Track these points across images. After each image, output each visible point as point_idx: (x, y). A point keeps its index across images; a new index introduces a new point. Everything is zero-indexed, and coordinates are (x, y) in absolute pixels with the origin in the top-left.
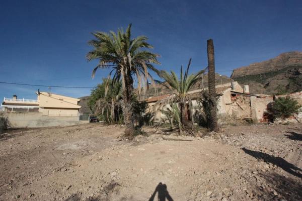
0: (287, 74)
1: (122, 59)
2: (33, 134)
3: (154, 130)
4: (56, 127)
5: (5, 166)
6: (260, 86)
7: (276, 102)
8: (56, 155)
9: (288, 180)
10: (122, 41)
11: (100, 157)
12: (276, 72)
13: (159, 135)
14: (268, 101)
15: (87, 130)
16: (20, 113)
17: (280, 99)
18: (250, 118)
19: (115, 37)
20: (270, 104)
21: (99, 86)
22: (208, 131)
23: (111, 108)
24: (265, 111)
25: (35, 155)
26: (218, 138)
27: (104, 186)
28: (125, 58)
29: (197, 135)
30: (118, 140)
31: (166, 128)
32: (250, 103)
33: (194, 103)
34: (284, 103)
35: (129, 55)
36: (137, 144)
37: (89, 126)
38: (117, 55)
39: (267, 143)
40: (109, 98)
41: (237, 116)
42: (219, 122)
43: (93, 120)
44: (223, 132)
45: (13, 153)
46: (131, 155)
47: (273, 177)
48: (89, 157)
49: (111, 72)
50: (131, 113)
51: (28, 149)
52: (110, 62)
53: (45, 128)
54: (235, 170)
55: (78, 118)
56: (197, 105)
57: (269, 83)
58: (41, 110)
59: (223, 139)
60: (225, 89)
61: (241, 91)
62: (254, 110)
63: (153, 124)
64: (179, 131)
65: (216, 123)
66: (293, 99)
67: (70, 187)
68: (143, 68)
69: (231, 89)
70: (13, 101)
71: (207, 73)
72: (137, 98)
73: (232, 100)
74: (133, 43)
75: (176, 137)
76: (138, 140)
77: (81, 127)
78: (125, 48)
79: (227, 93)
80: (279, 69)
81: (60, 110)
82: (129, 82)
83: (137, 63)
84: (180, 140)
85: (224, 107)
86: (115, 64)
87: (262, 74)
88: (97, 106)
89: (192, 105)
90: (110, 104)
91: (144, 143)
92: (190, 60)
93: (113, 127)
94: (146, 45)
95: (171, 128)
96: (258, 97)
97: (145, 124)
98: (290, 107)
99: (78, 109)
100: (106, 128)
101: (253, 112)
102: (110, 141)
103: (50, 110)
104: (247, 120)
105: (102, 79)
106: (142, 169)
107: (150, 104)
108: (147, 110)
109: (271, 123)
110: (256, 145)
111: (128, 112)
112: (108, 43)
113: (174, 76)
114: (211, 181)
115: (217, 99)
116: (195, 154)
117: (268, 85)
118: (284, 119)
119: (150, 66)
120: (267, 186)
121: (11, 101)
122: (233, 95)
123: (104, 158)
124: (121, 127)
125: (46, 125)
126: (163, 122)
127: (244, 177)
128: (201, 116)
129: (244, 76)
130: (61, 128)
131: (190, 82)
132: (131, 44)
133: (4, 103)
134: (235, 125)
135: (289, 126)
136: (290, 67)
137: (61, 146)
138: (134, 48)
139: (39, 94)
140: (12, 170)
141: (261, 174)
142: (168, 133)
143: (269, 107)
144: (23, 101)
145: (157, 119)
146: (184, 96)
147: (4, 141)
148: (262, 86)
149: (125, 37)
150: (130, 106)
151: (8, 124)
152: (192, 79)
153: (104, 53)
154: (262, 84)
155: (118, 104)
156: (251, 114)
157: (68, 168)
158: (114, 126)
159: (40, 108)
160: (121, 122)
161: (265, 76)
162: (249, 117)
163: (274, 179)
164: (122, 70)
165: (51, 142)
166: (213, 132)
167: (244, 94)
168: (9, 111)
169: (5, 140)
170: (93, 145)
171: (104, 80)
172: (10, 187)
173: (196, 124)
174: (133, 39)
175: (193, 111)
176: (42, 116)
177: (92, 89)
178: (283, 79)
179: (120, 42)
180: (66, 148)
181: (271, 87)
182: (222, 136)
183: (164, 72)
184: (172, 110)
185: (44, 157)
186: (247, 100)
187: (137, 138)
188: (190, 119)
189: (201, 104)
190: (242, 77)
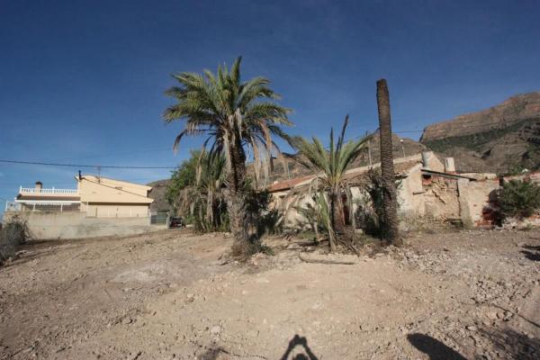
0: (523, 133)
1: (226, 118)
2: (71, 251)
3: (285, 242)
4: (110, 238)
5: (24, 313)
6: (474, 156)
7: (505, 188)
8: (112, 293)
9: (532, 342)
10: (225, 88)
11: (189, 296)
12: (502, 130)
13: (293, 252)
14: (491, 186)
15: (164, 243)
16: (48, 213)
17: (513, 183)
18: (458, 217)
19: (212, 80)
20: (494, 192)
21: (185, 165)
22: (382, 245)
23: (206, 202)
24: (486, 204)
25: (75, 291)
26: (402, 258)
27: (199, 353)
28: (231, 118)
29: (362, 253)
30: (220, 262)
31: (305, 240)
32: (458, 191)
33: (356, 192)
34: (520, 191)
35: (238, 112)
36: (254, 270)
37: (168, 235)
38: (217, 112)
39: (491, 267)
40: (204, 185)
41: (435, 215)
42: (402, 226)
43: (175, 223)
44: (410, 246)
45: (37, 289)
46: (244, 292)
47: (505, 336)
48: (170, 297)
49: (207, 142)
50: (243, 213)
51: (63, 280)
52: (204, 124)
53: (91, 240)
54: (434, 322)
55: (149, 221)
56: (361, 196)
57: (490, 151)
58: (83, 208)
59: (411, 260)
60: (411, 165)
61: (440, 169)
62: (466, 204)
63: (282, 231)
64: (329, 245)
65: (396, 229)
66: (536, 183)
67: (139, 354)
68: (263, 133)
69: (421, 165)
70: (36, 192)
71: (377, 139)
72: (253, 185)
73: (424, 185)
74: (245, 90)
75: (324, 257)
76: (256, 264)
77: (155, 237)
78: (231, 99)
79: (414, 174)
80: (508, 125)
81: (116, 207)
82: (239, 158)
83: (251, 124)
84: (332, 262)
85: (411, 198)
86: (214, 128)
87: (477, 135)
88: (182, 200)
89: (351, 196)
90: (205, 197)
91: (266, 269)
92: (347, 118)
93: (210, 236)
94: (267, 93)
95: (315, 239)
96: (471, 180)
97: (267, 230)
98: (532, 198)
99: (148, 204)
100: (198, 238)
101: (463, 207)
102: (206, 266)
103: (100, 207)
104: (453, 222)
105: (191, 151)
106: (265, 321)
107: (277, 195)
108: (271, 206)
109: (497, 227)
110: (470, 271)
111: (238, 212)
112: (200, 90)
113: (318, 146)
114: (393, 346)
115: (396, 186)
116: (361, 291)
117: (488, 153)
118: (521, 220)
119: (275, 130)
120: (495, 356)
121: (32, 193)
122: (426, 177)
123: (196, 298)
124: (225, 237)
125: (92, 235)
126: (299, 228)
127: (451, 337)
128: (367, 217)
129: (445, 139)
130: (119, 239)
131: (347, 156)
132: (240, 91)
133: (20, 197)
134: (431, 232)
135: (532, 234)
136: (530, 120)
137: (120, 275)
138: (247, 98)
139: (81, 179)
140: (35, 320)
141: (482, 332)
142: (309, 248)
143: (493, 198)
144: (52, 192)
145: (290, 222)
146: (337, 182)
147: (21, 266)
148: (478, 155)
149: (230, 81)
150: (241, 201)
151: (26, 234)
152: (351, 150)
153: (194, 108)
154: (479, 151)
155: (218, 195)
156: (460, 210)
157: (134, 318)
158: (212, 235)
159: (82, 205)
160: (224, 227)
161: (483, 138)
162: (456, 217)
163: (507, 342)
164: (225, 138)
165: (103, 267)
166: (392, 246)
167: (446, 175)
168: (28, 210)
169: (22, 263)
170: (176, 273)
171: (193, 154)
172: (34, 355)
173: (360, 231)
174: (245, 83)
175: (355, 208)
176: (86, 217)
177: (173, 170)
178: (516, 142)
179: (221, 88)
180: (129, 279)
181: (494, 157)
182: (409, 254)
183: (300, 139)
184: (316, 208)
185: (91, 297)
186: (452, 185)
187: (254, 259)
188: (348, 223)
189: (368, 194)
190: (441, 141)
